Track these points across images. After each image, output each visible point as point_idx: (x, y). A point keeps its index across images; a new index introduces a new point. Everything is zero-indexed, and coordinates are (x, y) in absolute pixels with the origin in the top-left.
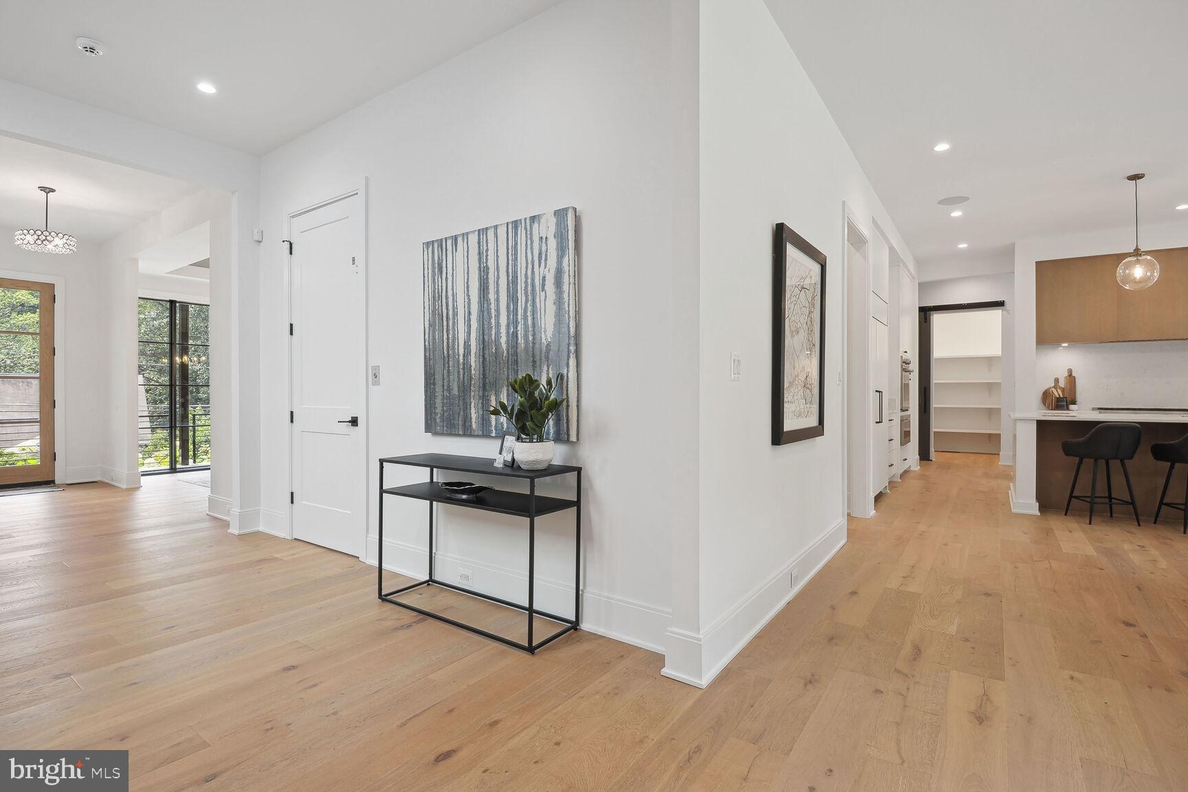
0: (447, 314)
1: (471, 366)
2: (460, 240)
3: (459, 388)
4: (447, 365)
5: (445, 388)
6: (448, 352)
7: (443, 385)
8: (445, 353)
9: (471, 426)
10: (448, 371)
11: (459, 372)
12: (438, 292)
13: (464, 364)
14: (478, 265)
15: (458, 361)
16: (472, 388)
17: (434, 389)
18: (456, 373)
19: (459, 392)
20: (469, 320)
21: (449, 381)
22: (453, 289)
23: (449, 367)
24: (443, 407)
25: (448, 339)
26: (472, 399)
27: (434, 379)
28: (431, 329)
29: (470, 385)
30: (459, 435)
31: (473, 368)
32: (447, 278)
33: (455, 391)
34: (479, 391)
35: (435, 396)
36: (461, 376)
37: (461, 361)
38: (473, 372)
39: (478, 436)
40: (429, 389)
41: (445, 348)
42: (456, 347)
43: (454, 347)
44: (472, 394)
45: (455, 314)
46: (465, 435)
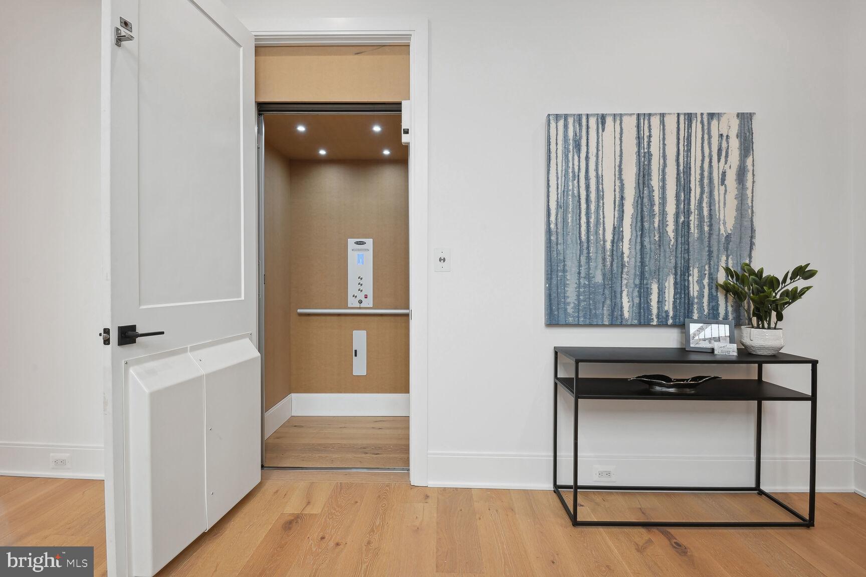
0: (588, 196)
1: (623, 253)
2: (609, 121)
3: (604, 275)
4: (585, 251)
5: (583, 275)
6: (588, 237)
7: (579, 273)
8: (584, 237)
9: (622, 315)
10: (588, 258)
11: (604, 259)
12: (573, 172)
13: (612, 251)
14: (636, 149)
15: (604, 248)
16: (624, 276)
17: (565, 277)
18: (600, 260)
19: (604, 279)
20: (622, 205)
21: (589, 268)
22: (597, 170)
23: (588, 253)
24: (578, 296)
25: (588, 223)
26: (624, 288)
27: (564, 266)
28: (561, 211)
29: (622, 273)
30: (603, 326)
31: (625, 256)
32: (587, 158)
33: (599, 279)
34: (635, 279)
35: (565, 285)
36: (608, 263)
37: (608, 246)
38: (626, 259)
39: (632, 326)
40: (554, 276)
41: (583, 233)
42: (601, 232)
43: (597, 233)
44: (625, 282)
45: (600, 197)
46: (612, 325)
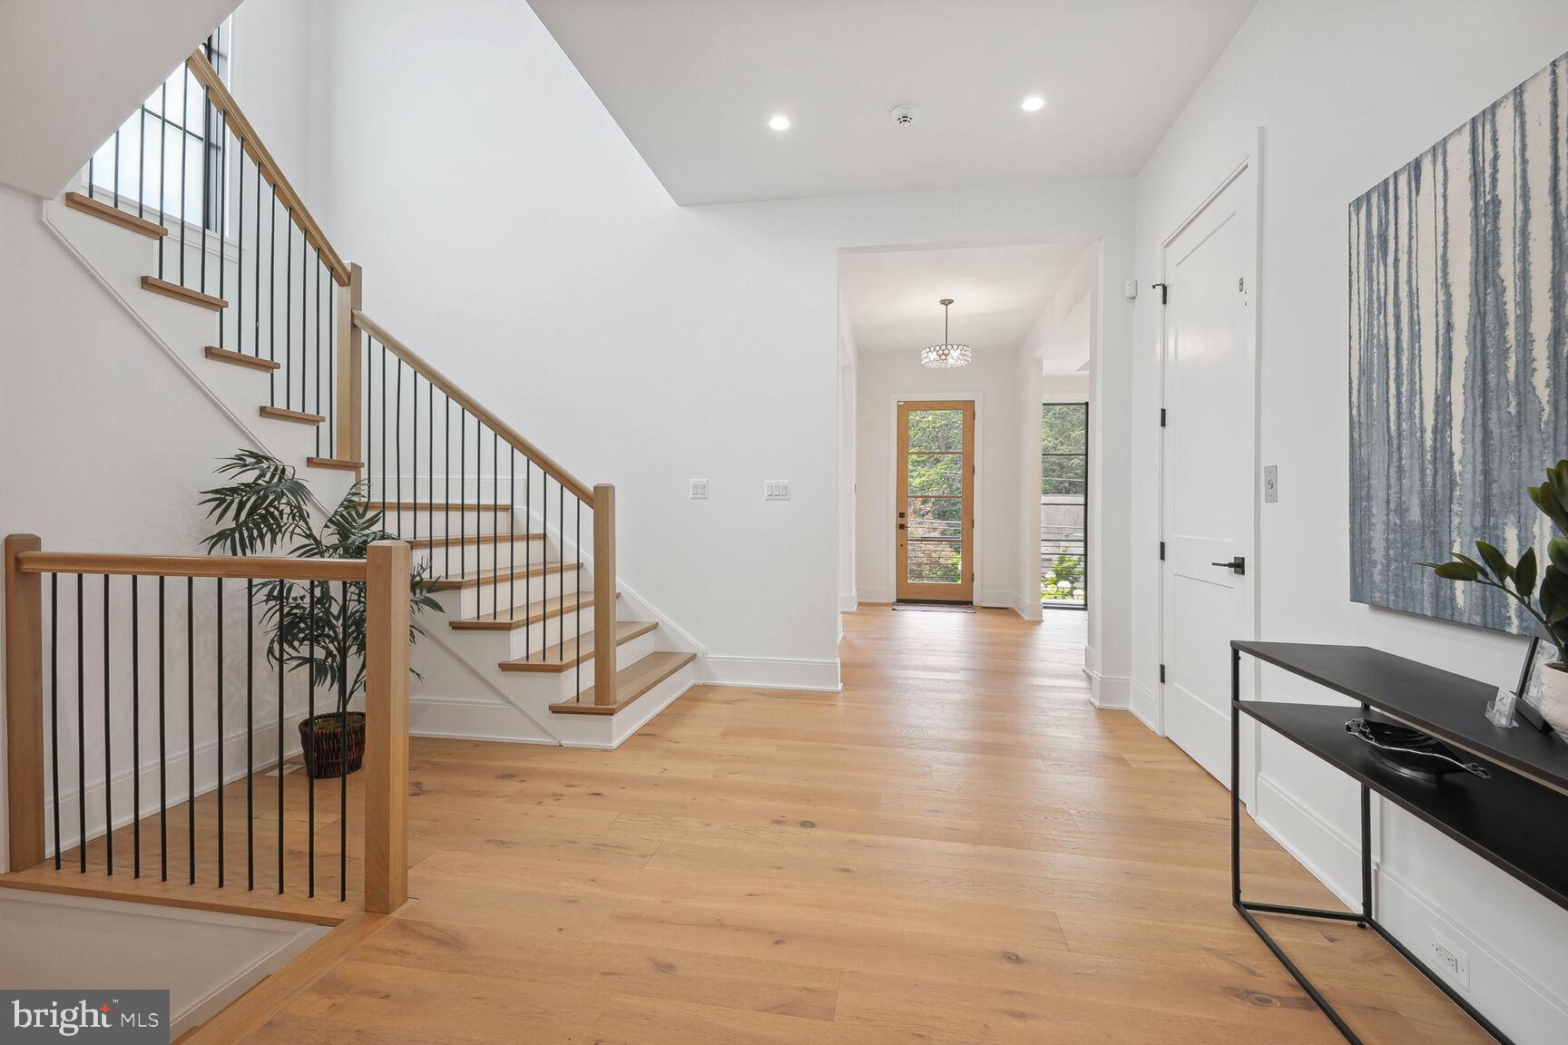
0: (1398, 339)
1: (1452, 454)
2: (1427, 165)
3: (1423, 506)
4: (1395, 456)
5: (1393, 506)
6: (1399, 425)
7: (1388, 502)
8: (1393, 427)
9: (1453, 599)
10: (1400, 469)
11: (1423, 470)
12: (1379, 298)
13: (1435, 449)
14: (1470, 205)
15: (1422, 444)
16: (1456, 508)
17: (1369, 508)
18: (1417, 473)
19: (1422, 515)
20: (1449, 342)
21: (1400, 492)
22: (1409, 282)
23: (1400, 459)
24: (1387, 549)
25: (1399, 394)
26: (1455, 534)
27: (1369, 487)
28: (1364, 379)
29: (1451, 502)
30: (1423, 617)
31: (1456, 459)
32: (1396, 260)
33: (1415, 514)
34: (1473, 515)
35: (1371, 525)
36: (1429, 479)
37: (1429, 442)
38: (1457, 468)
39: (1470, 626)
40: (1358, 509)
41: (1393, 418)
42: (1417, 412)
43: (1411, 413)
44: (1456, 521)
45: (1415, 337)
46: (1437, 618)
